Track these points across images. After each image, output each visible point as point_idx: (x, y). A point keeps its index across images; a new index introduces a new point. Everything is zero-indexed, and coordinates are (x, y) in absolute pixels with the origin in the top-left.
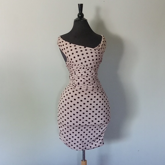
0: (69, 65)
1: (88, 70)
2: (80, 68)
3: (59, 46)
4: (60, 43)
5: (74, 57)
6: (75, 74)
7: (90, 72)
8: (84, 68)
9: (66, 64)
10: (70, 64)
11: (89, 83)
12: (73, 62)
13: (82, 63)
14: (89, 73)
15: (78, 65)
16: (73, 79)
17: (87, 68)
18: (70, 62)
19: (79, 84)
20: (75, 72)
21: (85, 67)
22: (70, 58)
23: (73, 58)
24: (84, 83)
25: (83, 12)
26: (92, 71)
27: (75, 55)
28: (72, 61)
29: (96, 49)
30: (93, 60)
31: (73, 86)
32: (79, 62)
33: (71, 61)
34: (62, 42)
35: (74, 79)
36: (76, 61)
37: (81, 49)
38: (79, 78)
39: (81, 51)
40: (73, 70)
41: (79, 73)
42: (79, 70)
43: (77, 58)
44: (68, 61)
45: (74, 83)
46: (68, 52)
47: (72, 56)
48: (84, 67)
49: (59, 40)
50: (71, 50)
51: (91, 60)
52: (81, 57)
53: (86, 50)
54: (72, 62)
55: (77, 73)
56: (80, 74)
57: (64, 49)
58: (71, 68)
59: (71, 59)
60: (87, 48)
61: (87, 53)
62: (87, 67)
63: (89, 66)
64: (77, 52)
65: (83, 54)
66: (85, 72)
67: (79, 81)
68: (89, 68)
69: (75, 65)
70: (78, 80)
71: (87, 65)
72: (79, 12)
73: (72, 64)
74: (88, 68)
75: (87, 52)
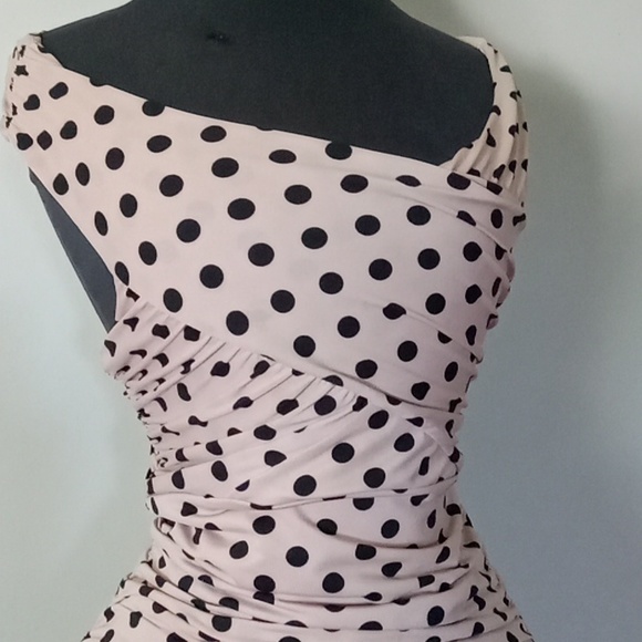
0: (138, 363)
1: (378, 420)
2: (286, 407)
3: (24, 141)
4: (33, 103)
5: (212, 277)
6: (220, 472)
7: (404, 443)
8: (325, 406)
9: (111, 346)
10: (152, 352)
11: (391, 570)
12: (191, 334)
13: (304, 346)
14: (390, 460)
15: (261, 368)
16: (191, 520)
17: (361, 403)
18: (161, 331)
19: (265, 589)
20: (214, 448)
21: (344, 396)
22: (149, 282)
23: (191, 289)
24: (333, 583)
26: (418, 434)
27: (224, 242)
28: (177, 322)
29: (463, 171)
30: (435, 304)
31: (199, 604)
32: (272, 334)
33: (164, 316)
34: (59, 91)
35: (210, 527)
36: (237, 323)
37: (290, 175)
38: (264, 525)
39: (298, 195)
40: (193, 421)
41: (273, 458)
42: (265, 433)
43: (248, 288)
44: (133, 322)
45: (206, 579)
46: (129, 205)
47: (180, 266)
48: (337, 393)
49: (21, 71)
50: (171, 186)
51: (415, 304)
52: (296, 269)
53: (354, 184)
54: (176, 330)
55: (244, 457)
56: (288, 475)
57: (83, 174)
58: (172, 397)
59: (173, 300)
60: (363, 160)
61: (368, 225)
62: (366, 392)
63: (395, 377)
64: (241, 209)
65: (314, 238)
66: (343, 453)
67: (266, 554)
68: (384, 405)
69: (221, 369)
70: (255, 541)
71: (366, 369)
73: (180, 350)
74: (377, 403)
75: (361, 204)
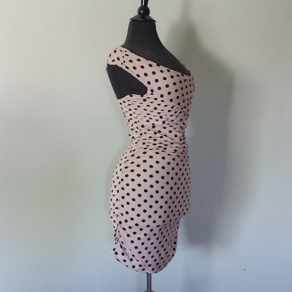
25: (149, 6)
72: (140, 5)
